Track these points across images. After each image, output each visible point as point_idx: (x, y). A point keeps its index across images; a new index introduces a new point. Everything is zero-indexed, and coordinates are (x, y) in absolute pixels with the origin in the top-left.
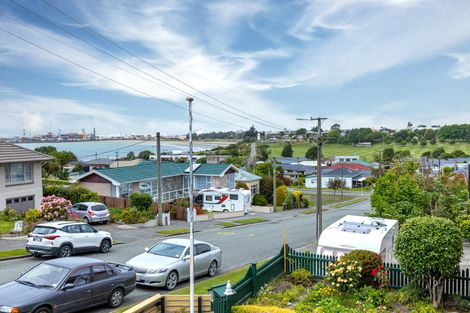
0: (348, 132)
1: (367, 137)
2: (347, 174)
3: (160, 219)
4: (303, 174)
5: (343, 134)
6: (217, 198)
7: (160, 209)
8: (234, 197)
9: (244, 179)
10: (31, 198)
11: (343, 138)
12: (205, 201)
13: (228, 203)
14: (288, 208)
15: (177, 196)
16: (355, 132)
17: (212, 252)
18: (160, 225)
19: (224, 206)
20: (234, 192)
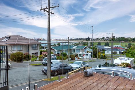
0: (117, 38)
1: (123, 40)
2: (118, 50)
3: (69, 59)
4: (104, 50)
5: (116, 39)
6: (82, 55)
7: (69, 57)
8: (87, 55)
9: (89, 50)
10: (37, 53)
11: (116, 40)
12: (79, 56)
13: (85, 56)
14: (101, 58)
15: (71, 54)
16: (119, 38)
17: (87, 65)
18: (69, 61)
19: (84, 57)
20: (87, 53)
